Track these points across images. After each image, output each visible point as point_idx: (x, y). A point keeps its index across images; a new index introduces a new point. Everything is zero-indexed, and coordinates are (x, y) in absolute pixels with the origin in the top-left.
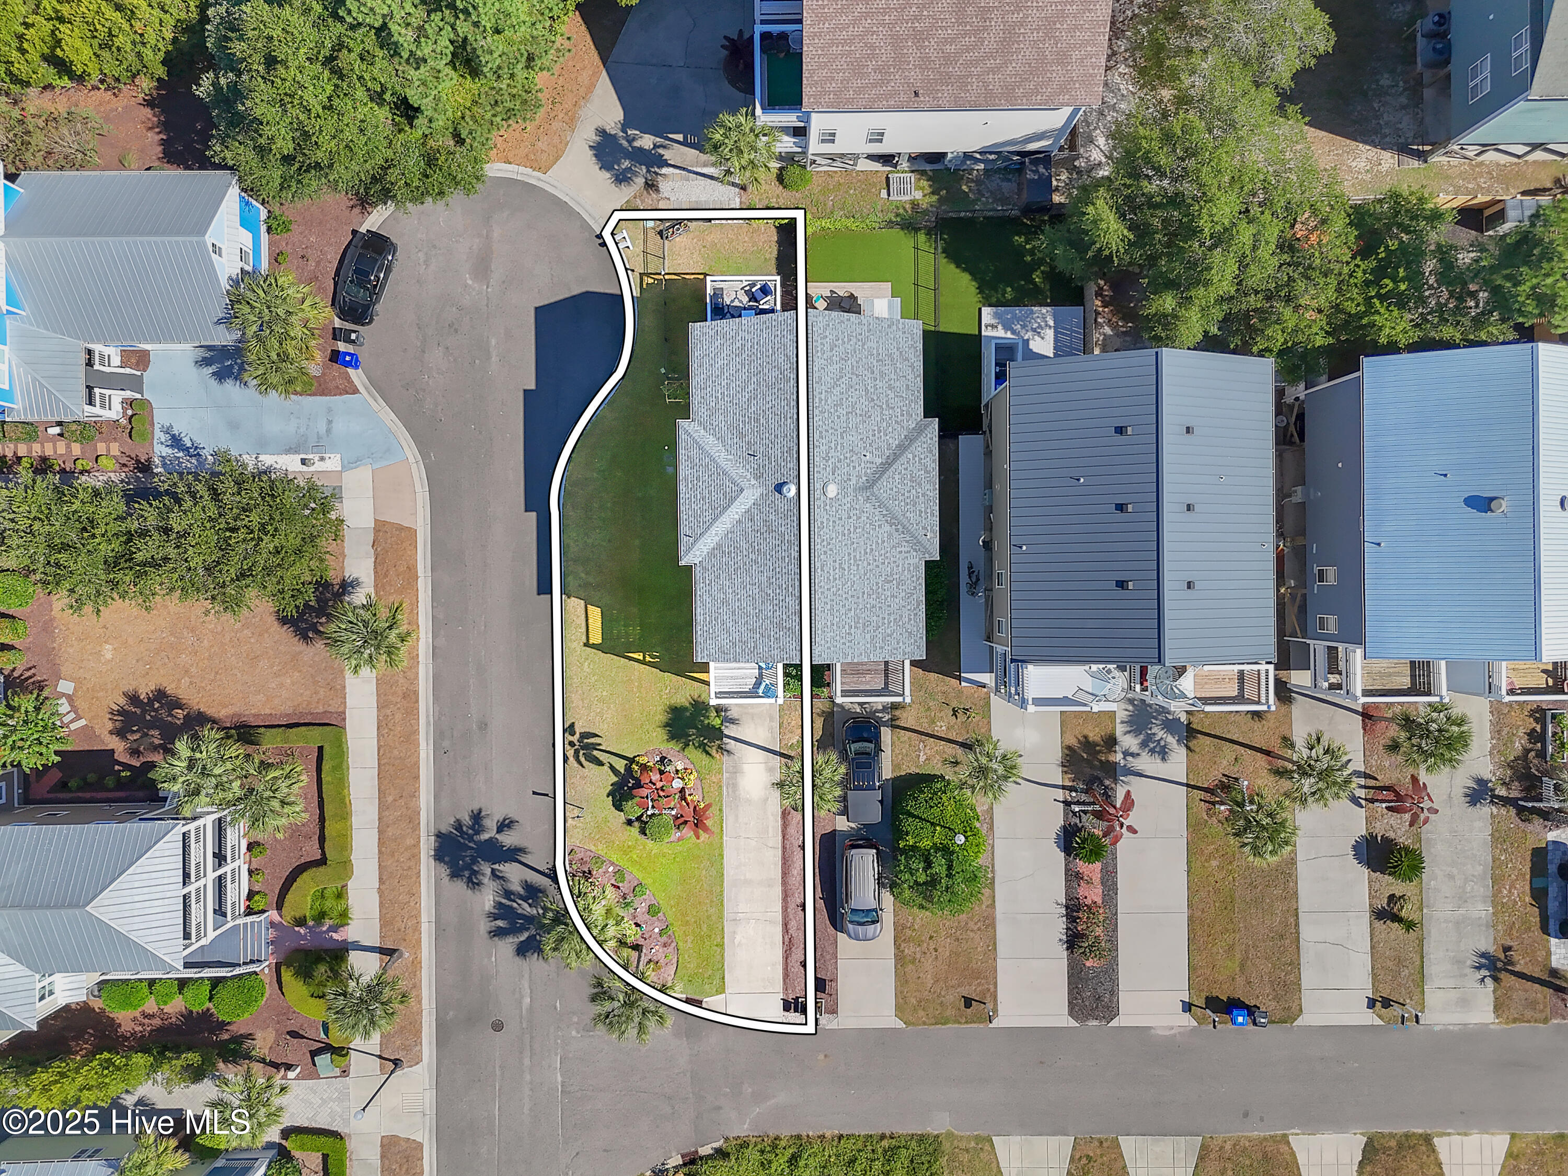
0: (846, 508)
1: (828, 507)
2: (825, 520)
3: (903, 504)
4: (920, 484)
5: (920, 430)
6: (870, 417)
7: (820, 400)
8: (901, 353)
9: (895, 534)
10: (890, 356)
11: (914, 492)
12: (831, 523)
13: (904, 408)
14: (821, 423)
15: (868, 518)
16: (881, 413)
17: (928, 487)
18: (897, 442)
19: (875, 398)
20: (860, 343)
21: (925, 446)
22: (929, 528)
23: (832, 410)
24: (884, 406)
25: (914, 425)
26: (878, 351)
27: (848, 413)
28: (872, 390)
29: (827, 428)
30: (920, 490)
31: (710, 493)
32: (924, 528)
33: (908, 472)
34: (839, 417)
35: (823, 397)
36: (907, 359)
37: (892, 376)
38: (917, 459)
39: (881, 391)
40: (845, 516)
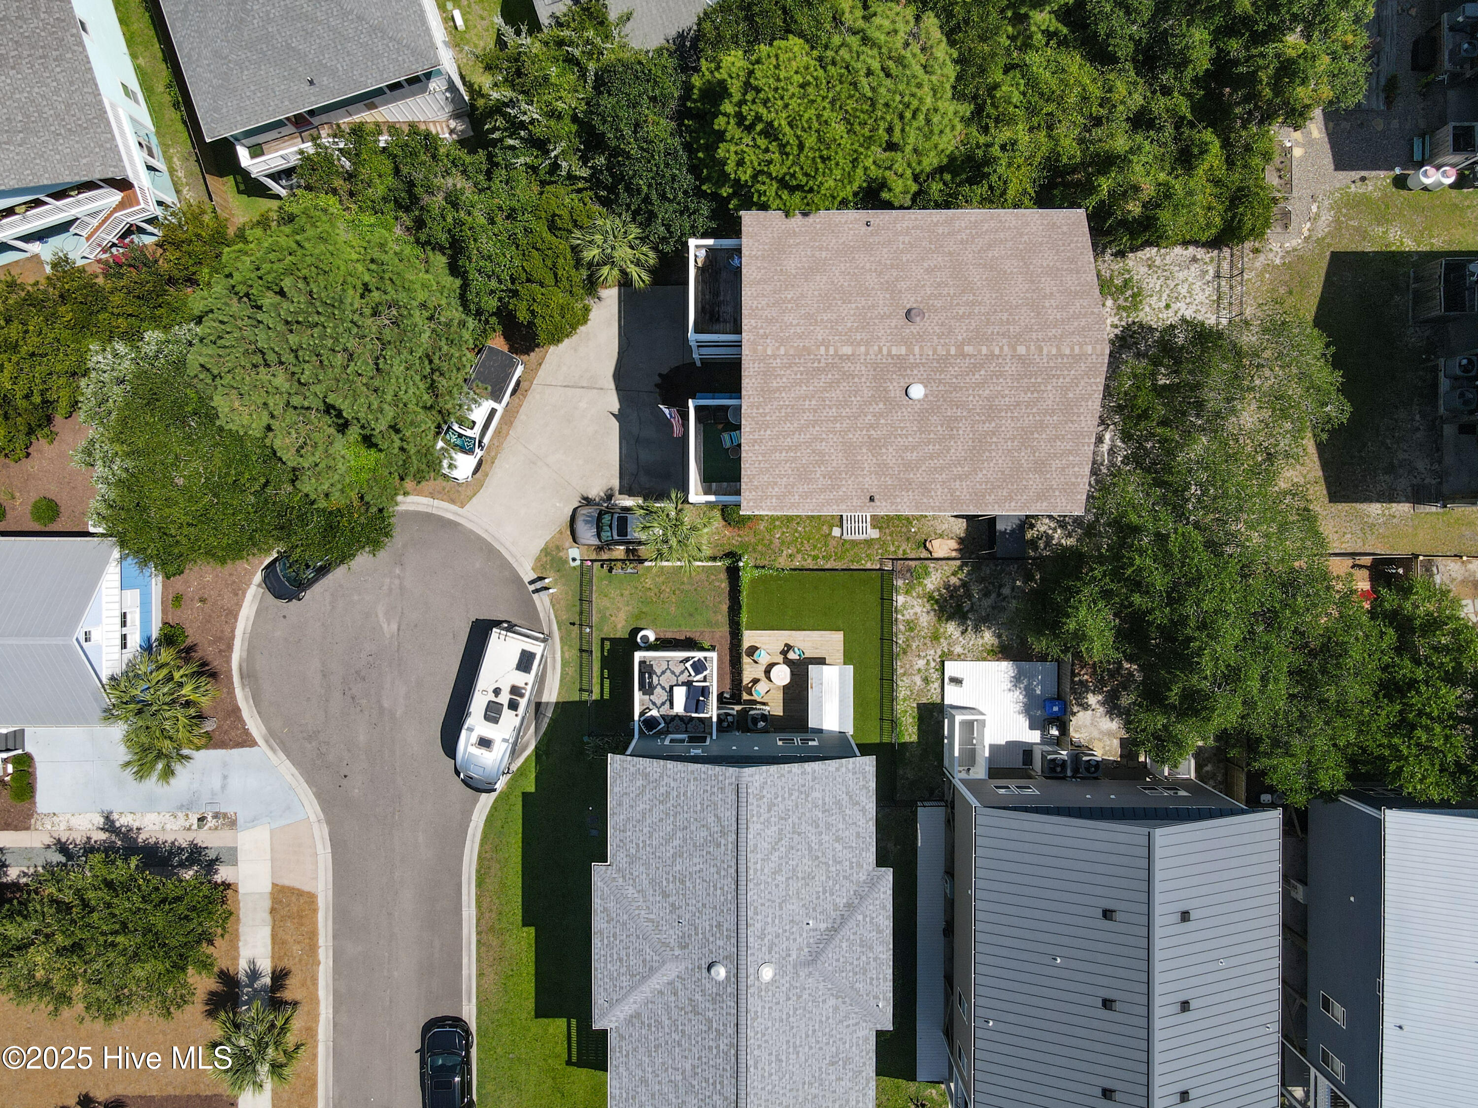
0: (784, 989)
1: (763, 993)
2: (759, 1009)
3: (851, 974)
4: (871, 948)
5: (872, 884)
6: (813, 878)
7: (756, 871)
8: (851, 797)
9: (842, 1007)
10: (838, 803)
11: (864, 958)
12: (766, 1011)
13: (854, 860)
14: (755, 897)
15: (810, 995)
16: (827, 870)
17: (881, 949)
18: (845, 901)
19: (820, 855)
20: (803, 796)
21: (878, 902)
22: (881, 997)
23: (770, 880)
24: (831, 862)
25: (864, 877)
26: (824, 800)
27: (788, 879)
28: (817, 847)
29: (763, 901)
30: (871, 955)
31: (628, 955)
32: (876, 997)
33: (857, 937)
34: (777, 886)
35: (759, 866)
36: (858, 803)
37: (841, 826)
38: (868, 919)
39: (827, 845)
40: (782, 999)
